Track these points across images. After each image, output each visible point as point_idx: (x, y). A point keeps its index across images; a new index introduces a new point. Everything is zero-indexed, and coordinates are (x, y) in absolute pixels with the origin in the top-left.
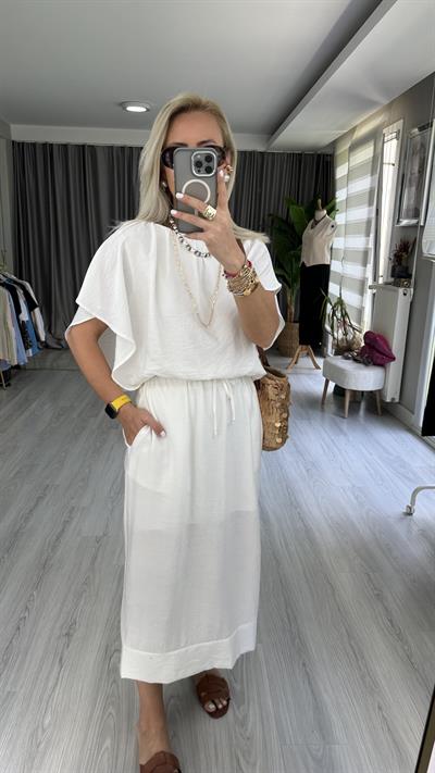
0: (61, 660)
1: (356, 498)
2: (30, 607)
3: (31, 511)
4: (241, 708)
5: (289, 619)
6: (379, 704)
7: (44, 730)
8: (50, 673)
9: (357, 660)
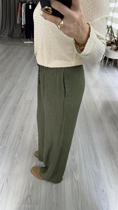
0: (20, 137)
1: (109, 93)
2: (10, 121)
3: (10, 91)
4: (73, 156)
5: (88, 130)
6: (114, 157)
7: (15, 159)
8: (17, 141)
9: (108, 144)
